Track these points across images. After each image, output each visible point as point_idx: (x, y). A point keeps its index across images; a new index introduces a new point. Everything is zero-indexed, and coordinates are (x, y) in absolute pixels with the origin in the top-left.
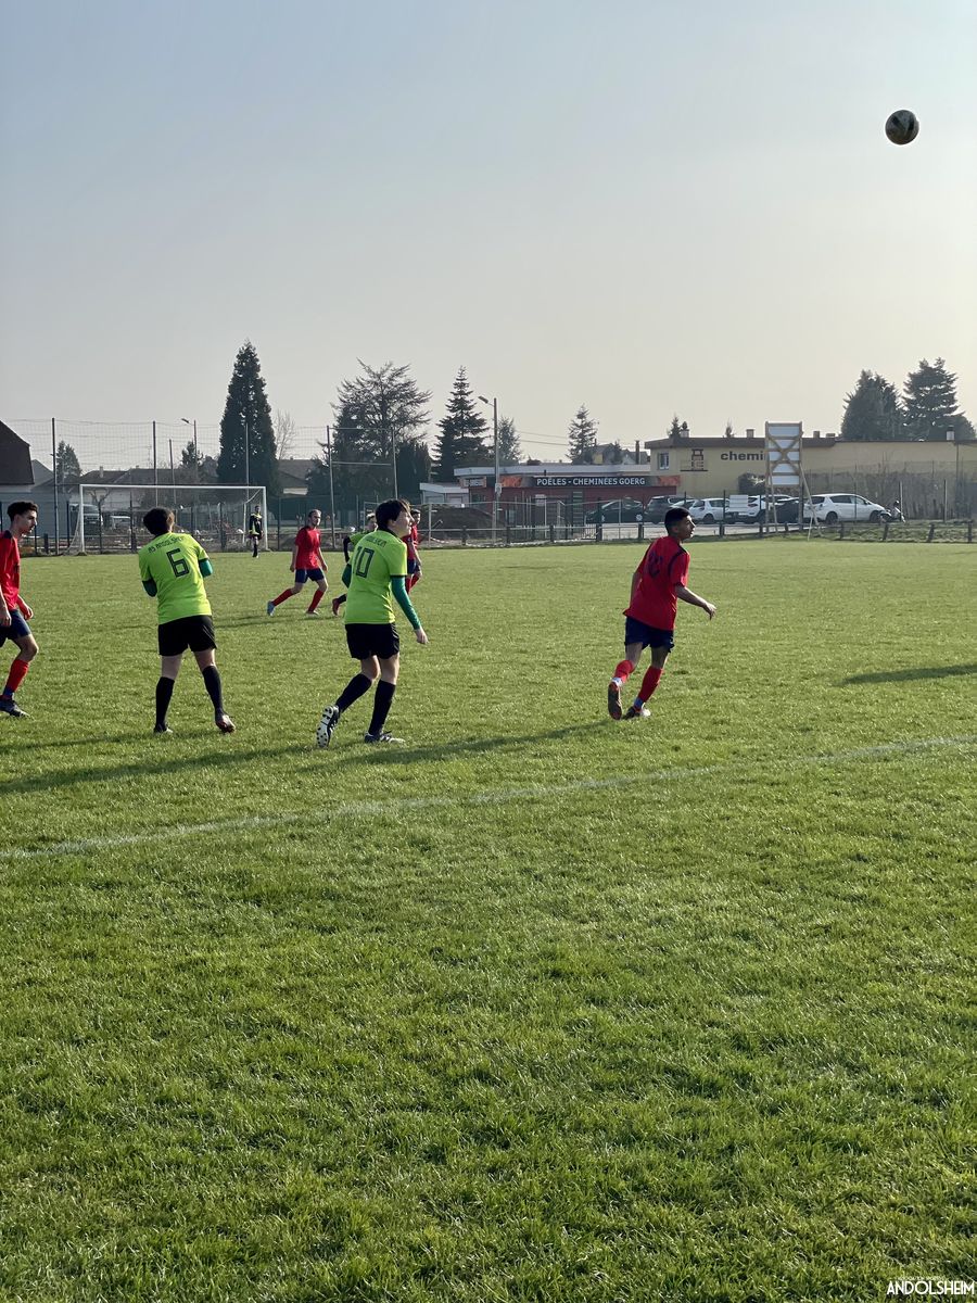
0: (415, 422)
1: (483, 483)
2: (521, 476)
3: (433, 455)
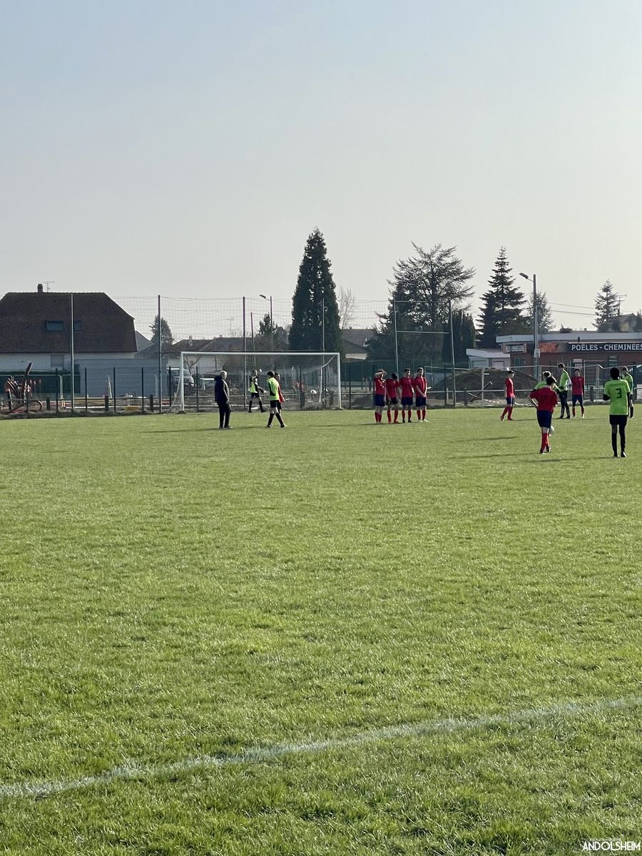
0: (461, 296)
1: (523, 349)
2: (557, 343)
3: (477, 325)
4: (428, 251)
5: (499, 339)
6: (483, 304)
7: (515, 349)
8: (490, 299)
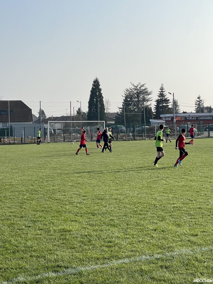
0: (147, 101)
1: (170, 119)
2: (182, 117)
4: (136, 85)
5: (161, 116)
6: (155, 103)
7: (167, 119)
8: (158, 102)
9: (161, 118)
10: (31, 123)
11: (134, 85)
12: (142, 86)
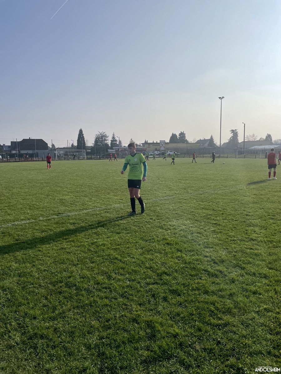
0: (107, 140)
2: (123, 148)
3: (110, 145)
4: (101, 132)
5: (113, 148)
6: (111, 142)
7: (116, 149)
8: (112, 141)
9: (113, 149)
10: (48, 150)
11: (100, 133)
12: (104, 133)
